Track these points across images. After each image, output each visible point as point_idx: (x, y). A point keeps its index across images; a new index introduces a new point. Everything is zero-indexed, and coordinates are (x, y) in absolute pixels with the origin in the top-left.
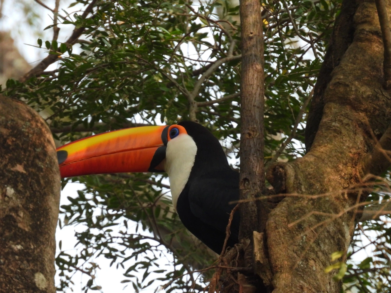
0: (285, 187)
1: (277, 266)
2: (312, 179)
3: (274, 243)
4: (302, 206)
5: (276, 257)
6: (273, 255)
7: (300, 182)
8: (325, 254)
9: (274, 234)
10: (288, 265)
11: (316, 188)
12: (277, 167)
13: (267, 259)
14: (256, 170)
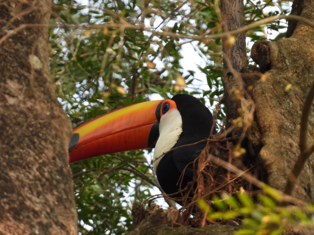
0: (270, 60)
1: (265, 126)
2: (295, 56)
3: (261, 106)
4: (287, 77)
5: (264, 119)
6: (261, 117)
7: (284, 56)
8: (311, 124)
9: (261, 98)
10: (276, 125)
11: (300, 63)
12: (261, 44)
13: (255, 122)
14: (240, 65)
